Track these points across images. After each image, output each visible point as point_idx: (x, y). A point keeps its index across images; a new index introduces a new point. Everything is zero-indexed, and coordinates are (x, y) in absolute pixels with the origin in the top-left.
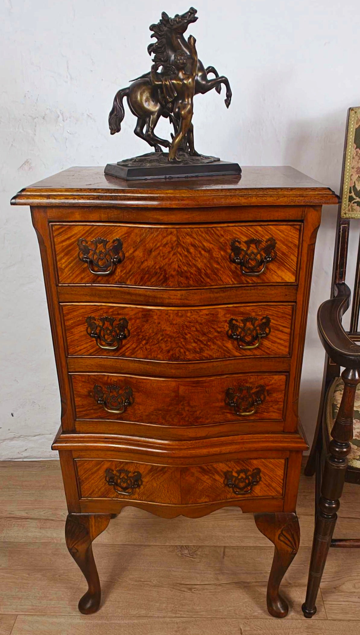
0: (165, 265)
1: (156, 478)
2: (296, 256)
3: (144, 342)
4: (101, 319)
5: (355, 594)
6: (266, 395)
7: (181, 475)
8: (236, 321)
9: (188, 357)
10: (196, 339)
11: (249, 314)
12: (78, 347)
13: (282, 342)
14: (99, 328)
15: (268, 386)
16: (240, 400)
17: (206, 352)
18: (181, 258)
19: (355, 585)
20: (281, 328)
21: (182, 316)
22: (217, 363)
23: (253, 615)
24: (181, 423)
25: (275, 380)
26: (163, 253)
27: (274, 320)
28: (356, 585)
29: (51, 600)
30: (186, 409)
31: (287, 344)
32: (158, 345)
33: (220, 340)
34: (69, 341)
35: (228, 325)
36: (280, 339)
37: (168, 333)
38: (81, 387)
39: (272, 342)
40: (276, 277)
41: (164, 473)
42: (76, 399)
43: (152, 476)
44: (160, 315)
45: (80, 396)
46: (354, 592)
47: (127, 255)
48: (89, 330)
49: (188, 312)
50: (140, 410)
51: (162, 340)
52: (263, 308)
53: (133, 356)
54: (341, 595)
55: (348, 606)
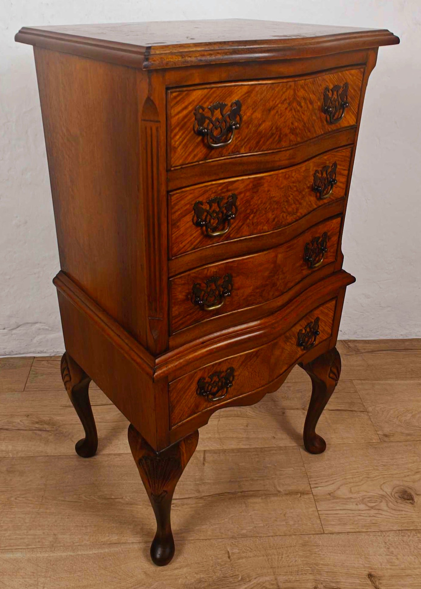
5: (352, 500)
19: (351, 490)
23: (241, 533)
28: (352, 489)
29: (6, 530)
46: (351, 498)
54: (336, 503)
55: (345, 515)
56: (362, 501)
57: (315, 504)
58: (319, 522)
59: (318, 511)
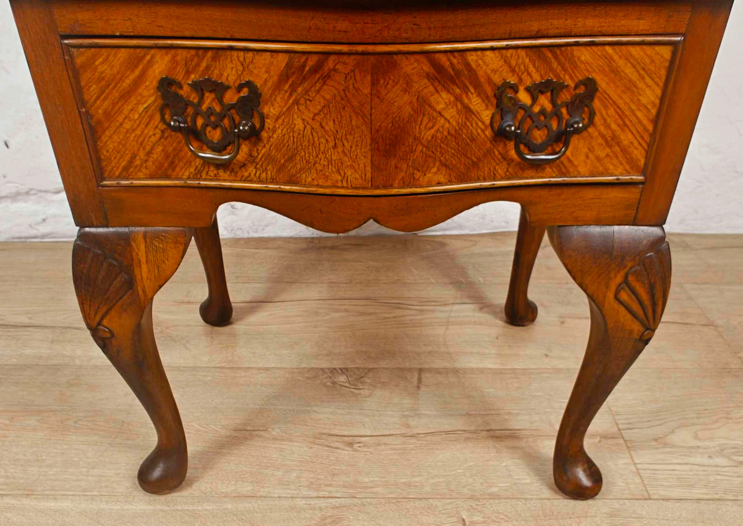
1: (302, 101)
5: (701, 450)
7: (374, 83)
19: (696, 435)
23: (489, 491)
28: (700, 434)
41: (327, 77)
43: (291, 95)
46: (699, 447)
54: (670, 453)
55: (691, 473)
56: (721, 452)
57: (630, 453)
58: (638, 480)
59: (635, 464)
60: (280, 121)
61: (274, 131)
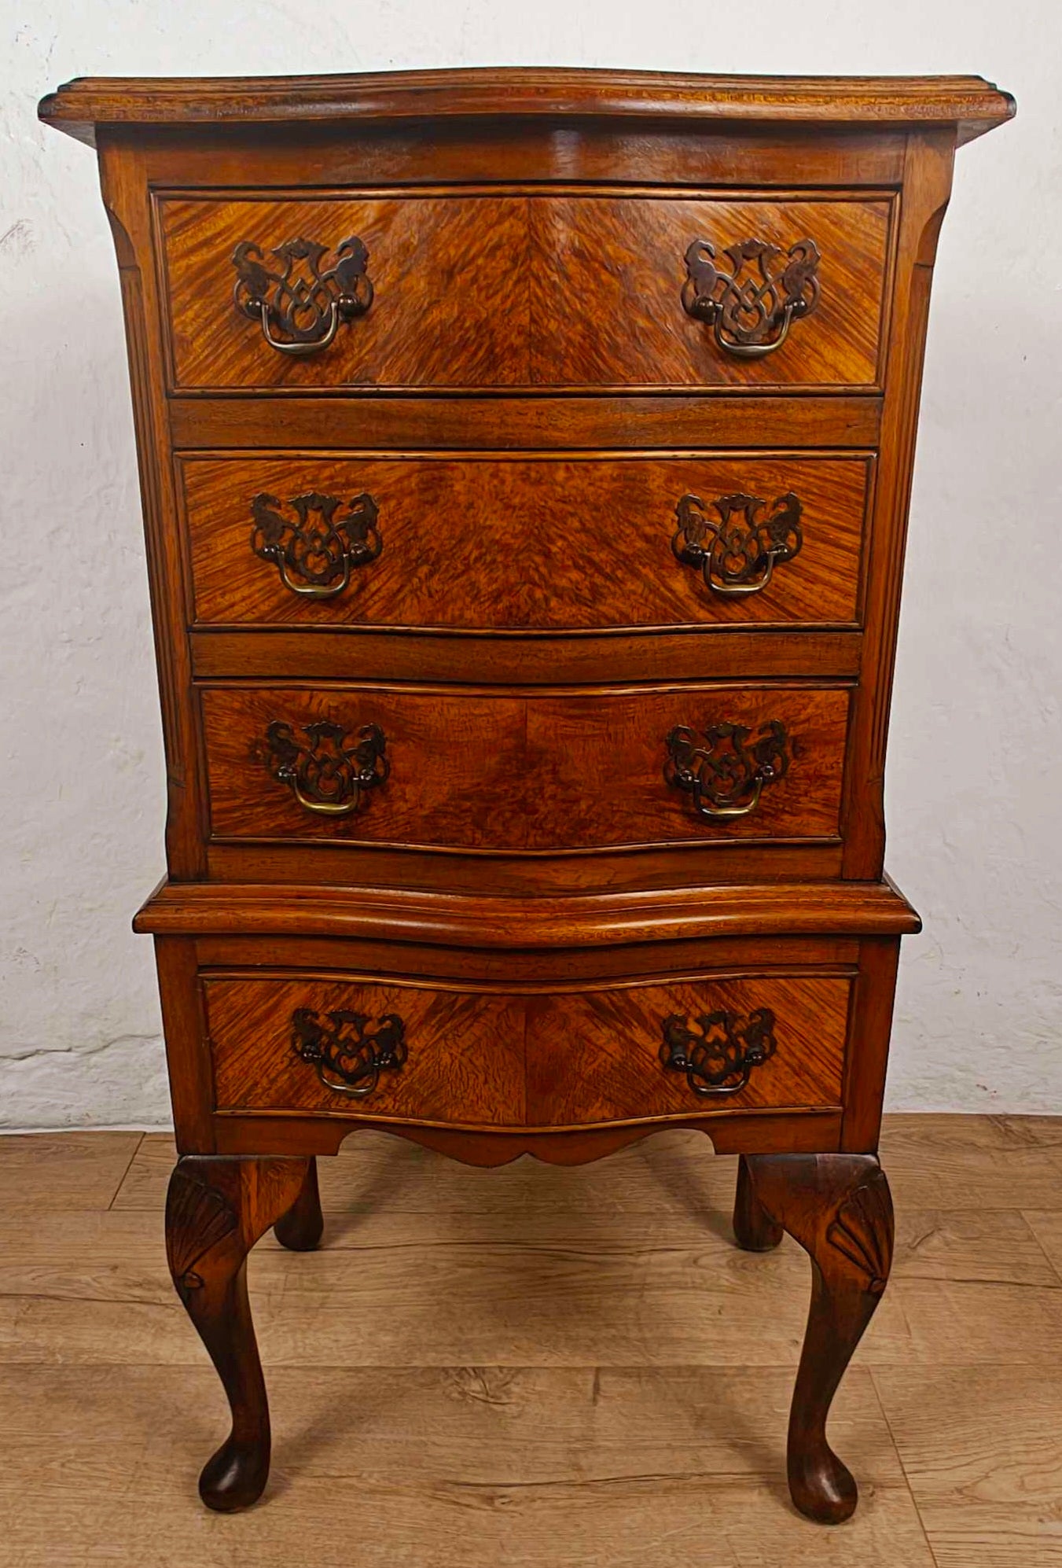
0: (493, 315)
1: (450, 1036)
2: (879, 298)
3: (425, 569)
4: (295, 504)
5: (1028, 1509)
6: (790, 754)
8: (700, 505)
9: (556, 617)
10: (582, 556)
11: (735, 485)
12: (223, 595)
13: (836, 579)
14: (289, 534)
15: (794, 724)
16: (712, 773)
17: (610, 601)
18: (540, 294)
19: (1023, 1483)
20: (834, 534)
21: (538, 482)
22: (645, 641)
24: (531, 840)
25: (817, 707)
26: (486, 277)
27: (811, 506)
28: (1028, 1480)
30: (549, 790)
31: (851, 586)
32: (464, 578)
33: (655, 566)
34: (197, 575)
35: (677, 518)
36: (832, 570)
37: (497, 537)
38: (228, 729)
39: (806, 580)
40: (818, 368)
41: (477, 1016)
42: (212, 770)
43: (438, 1030)
44: (472, 481)
45: (223, 759)
46: (1024, 1503)
47: (379, 288)
48: (259, 539)
49: (558, 468)
50: (406, 801)
51: (477, 560)
52: (778, 467)
53: (389, 619)
54: (983, 1514)
56: (1058, 1511)
57: (917, 1512)
59: (925, 1532)
60: (425, 1054)
61: (417, 1064)
